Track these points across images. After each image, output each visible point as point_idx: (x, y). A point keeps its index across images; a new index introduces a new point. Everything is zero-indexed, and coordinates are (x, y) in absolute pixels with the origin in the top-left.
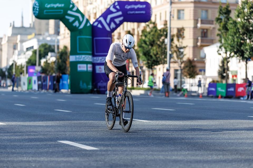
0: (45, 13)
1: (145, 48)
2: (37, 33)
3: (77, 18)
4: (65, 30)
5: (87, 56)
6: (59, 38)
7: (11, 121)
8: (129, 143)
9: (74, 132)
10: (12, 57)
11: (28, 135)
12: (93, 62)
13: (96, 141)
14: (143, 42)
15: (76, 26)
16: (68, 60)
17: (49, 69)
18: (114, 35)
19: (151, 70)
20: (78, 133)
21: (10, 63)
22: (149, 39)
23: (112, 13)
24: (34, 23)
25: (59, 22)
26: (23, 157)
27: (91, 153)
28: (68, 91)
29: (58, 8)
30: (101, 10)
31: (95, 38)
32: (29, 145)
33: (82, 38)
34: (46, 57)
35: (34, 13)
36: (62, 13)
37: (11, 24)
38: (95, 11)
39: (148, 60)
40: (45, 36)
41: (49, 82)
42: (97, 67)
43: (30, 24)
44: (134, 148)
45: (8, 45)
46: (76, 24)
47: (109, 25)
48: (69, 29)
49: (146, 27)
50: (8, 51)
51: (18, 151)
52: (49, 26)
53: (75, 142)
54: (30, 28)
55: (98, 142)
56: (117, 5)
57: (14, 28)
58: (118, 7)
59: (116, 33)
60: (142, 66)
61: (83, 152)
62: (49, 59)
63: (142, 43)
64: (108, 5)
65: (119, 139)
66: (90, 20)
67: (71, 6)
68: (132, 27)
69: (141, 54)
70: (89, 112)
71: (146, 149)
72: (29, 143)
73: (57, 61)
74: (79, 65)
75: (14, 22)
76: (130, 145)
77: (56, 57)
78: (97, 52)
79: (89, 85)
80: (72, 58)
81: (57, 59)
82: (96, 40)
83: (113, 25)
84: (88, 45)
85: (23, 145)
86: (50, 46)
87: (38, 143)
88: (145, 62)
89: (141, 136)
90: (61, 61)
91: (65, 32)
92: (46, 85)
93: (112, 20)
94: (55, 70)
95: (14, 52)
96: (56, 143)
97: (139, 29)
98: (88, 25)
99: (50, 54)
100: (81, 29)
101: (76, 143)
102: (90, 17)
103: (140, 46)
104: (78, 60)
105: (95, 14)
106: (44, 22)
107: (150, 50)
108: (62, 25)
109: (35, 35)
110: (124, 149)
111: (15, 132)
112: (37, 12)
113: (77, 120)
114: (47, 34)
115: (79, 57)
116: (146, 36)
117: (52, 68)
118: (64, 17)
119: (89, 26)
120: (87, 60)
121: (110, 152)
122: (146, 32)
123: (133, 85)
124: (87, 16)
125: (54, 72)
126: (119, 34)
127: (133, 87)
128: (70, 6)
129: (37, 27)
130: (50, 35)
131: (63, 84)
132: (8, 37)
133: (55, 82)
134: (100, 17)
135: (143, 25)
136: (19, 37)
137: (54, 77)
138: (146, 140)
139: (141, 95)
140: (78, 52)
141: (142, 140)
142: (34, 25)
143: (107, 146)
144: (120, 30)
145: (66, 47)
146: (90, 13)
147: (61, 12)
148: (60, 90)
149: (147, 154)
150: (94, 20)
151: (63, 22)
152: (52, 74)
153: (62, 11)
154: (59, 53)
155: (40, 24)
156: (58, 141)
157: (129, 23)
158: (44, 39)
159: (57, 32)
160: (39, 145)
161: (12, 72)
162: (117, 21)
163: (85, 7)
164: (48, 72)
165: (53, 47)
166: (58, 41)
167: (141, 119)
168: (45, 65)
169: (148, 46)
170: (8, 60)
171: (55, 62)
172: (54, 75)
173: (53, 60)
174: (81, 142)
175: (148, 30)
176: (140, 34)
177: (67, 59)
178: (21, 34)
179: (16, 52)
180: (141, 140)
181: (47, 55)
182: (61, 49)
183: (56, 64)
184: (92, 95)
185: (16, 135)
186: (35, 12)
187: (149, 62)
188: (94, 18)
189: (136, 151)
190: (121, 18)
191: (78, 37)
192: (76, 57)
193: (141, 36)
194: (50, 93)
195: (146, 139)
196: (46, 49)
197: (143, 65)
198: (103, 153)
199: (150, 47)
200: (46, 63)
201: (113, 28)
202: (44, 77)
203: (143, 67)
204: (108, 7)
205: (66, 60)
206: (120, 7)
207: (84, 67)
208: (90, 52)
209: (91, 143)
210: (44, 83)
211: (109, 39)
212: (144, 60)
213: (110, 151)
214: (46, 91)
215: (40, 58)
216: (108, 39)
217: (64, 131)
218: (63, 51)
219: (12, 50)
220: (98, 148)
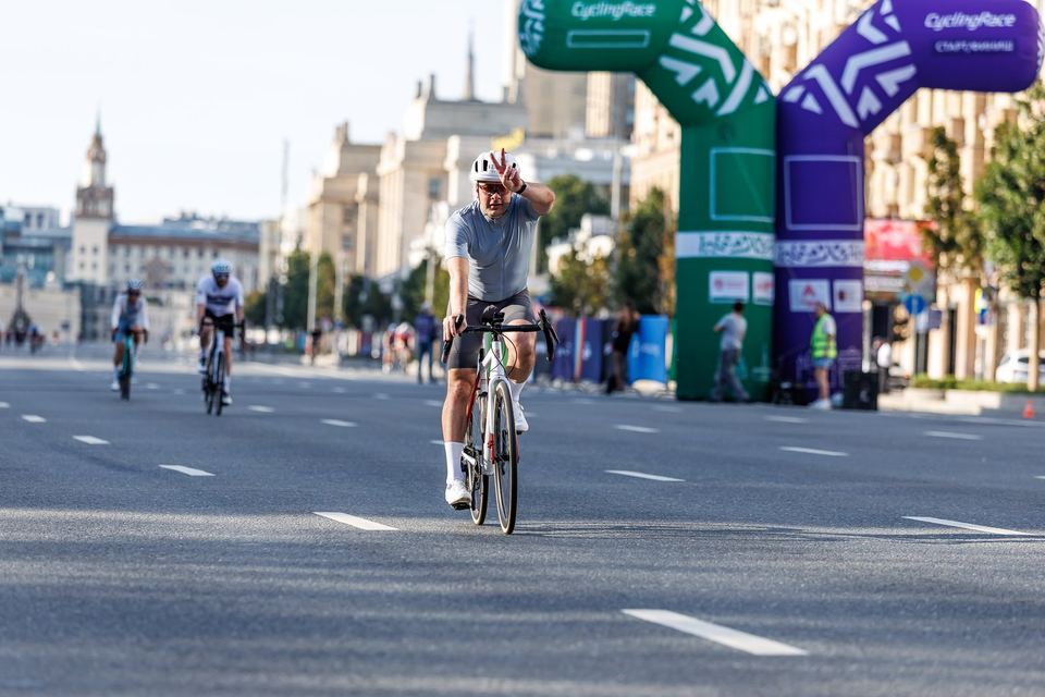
0: (570, 44)
1: (1009, 207)
2: (534, 129)
3: (710, 68)
4: (656, 118)
5: (754, 235)
6: (630, 151)
7: (420, 516)
8: (938, 629)
9: (694, 570)
10: (422, 232)
11: (495, 580)
12: (778, 263)
13: (795, 615)
14: (999, 179)
15: (705, 102)
16: (668, 250)
17: (583, 292)
18: (873, 147)
19: (1032, 305)
20: (714, 578)
21: (415, 260)
22: (1028, 166)
23: (867, 46)
24: (521, 83)
25: (634, 84)
26: (475, 676)
27: (770, 668)
28: (667, 390)
29: (628, 21)
30: (820, 33)
31: (789, 159)
32: (501, 624)
33: (730, 155)
34: (570, 235)
35: (523, 43)
36: (645, 44)
37: (420, 85)
38: (789, 39)
39: (1023, 258)
40: (567, 144)
41: (583, 347)
42: (797, 287)
43: (506, 90)
44: (958, 655)
45: (407, 181)
46: (708, 92)
47: (853, 100)
48: (675, 114)
49: (1018, 113)
50: (407, 203)
51: (451, 646)
52: (588, 99)
53: (700, 618)
54: (503, 105)
55: (802, 621)
56: (888, 15)
57: (433, 103)
58: (893, 22)
59: (880, 137)
60: (994, 284)
61: (737, 665)
62: (584, 246)
63: (996, 185)
64: (851, 10)
65: (896, 609)
66: (769, 78)
67: (687, 13)
68: (955, 113)
69: (990, 232)
70: (761, 485)
71: (1013, 656)
72: (501, 617)
73: (618, 254)
74: (714, 276)
75: (433, 77)
76: (941, 638)
77: (614, 237)
78: (795, 221)
79: (758, 364)
80: (687, 245)
81: (618, 245)
82: (793, 164)
83: (869, 102)
84: (758, 187)
85: (473, 623)
86: (589, 188)
87: (539, 617)
88: (1006, 268)
89: (992, 600)
90: (638, 255)
91: (656, 126)
92: (570, 359)
93: (867, 77)
94: (607, 293)
95: (429, 211)
96: (619, 618)
97: (982, 121)
98: (761, 97)
99: (587, 223)
100: (726, 116)
101: (707, 620)
102: (767, 60)
103: (987, 198)
104: (710, 252)
105: (793, 50)
106: (564, 81)
107: (1028, 215)
108: (645, 98)
109: (527, 136)
110: (918, 653)
111: (437, 565)
112: (537, 38)
113: (706, 520)
114: (576, 134)
115: (717, 238)
116: (1013, 153)
117: (597, 286)
118: (655, 63)
119: (762, 104)
120: (752, 254)
121: (854, 667)
122: (1016, 133)
123: (951, 369)
124: (754, 61)
125: (605, 303)
126: (897, 140)
127: (949, 379)
128: (680, 12)
129: (533, 104)
130: (589, 141)
131: (643, 356)
132: (409, 144)
133: (608, 349)
134: (813, 64)
135: (1001, 101)
136: (454, 143)
137: (606, 324)
138: (1014, 619)
139: (986, 412)
140: (714, 217)
141: (998, 616)
142: (520, 93)
143: (840, 636)
144: (900, 122)
145: (658, 195)
146: (771, 48)
147: (640, 38)
148: (629, 382)
149: (1020, 683)
150: (787, 79)
151: (649, 84)
152: (596, 310)
153: (647, 33)
154: (626, 218)
155: (547, 90)
156: (627, 612)
157: (939, 94)
158: (562, 155)
159: (623, 129)
160: (545, 623)
161: (422, 299)
162: (889, 82)
163: (747, 17)
164: (577, 303)
165: (600, 193)
166: (626, 169)
167: (989, 525)
168: (564, 272)
169: (1023, 196)
170: (403, 245)
171: (607, 260)
172: (604, 314)
173: (599, 249)
174: (728, 619)
175: (1025, 125)
176: (990, 143)
177: (662, 246)
178: (462, 132)
179: (442, 208)
180: (991, 616)
181: (577, 225)
182: (639, 202)
183: (614, 267)
184: (771, 407)
185: (444, 580)
186: (528, 39)
187: (1026, 267)
188: (788, 69)
189: (969, 665)
190: (907, 72)
191: (714, 152)
192: (702, 239)
193: (993, 151)
194: (585, 395)
195: (1016, 615)
196: (570, 199)
197: (999, 280)
198: (826, 669)
199: (1032, 201)
200: (571, 259)
201: (870, 114)
202: (559, 324)
203: (998, 290)
204: (852, 19)
205: (660, 251)
206: (901, 21)
207: (738, 285)
208: (768, 220)
209: (770, 621)
210: (560, 352)
211: (855, 163)
212: (1003, 261)
213: (854, 660)
214: (568, 386)
215: (545, 241)
216: (847, 163)
217: (650, 568)
218: (648, 211)
219: (421, 200)
220: (803, 648)
